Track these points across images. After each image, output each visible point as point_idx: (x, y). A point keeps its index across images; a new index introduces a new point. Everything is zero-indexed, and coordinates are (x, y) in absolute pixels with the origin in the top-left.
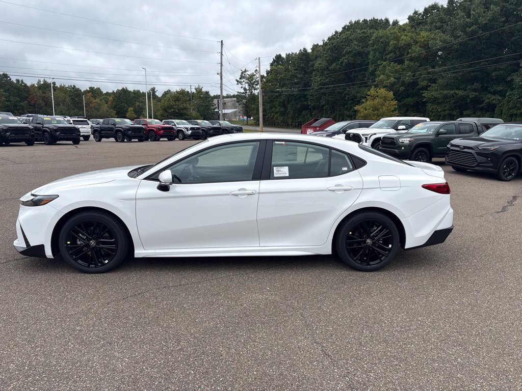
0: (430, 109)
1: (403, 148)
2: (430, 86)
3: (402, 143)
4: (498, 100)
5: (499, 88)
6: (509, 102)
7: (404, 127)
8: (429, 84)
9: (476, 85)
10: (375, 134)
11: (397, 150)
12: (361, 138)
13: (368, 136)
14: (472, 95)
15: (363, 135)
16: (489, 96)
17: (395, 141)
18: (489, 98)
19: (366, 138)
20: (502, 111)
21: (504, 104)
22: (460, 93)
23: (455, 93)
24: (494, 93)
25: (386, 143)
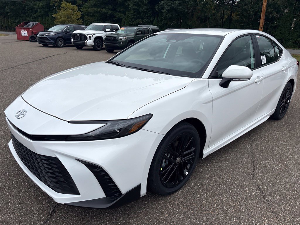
0: (87, 19)
1: (122, 43)
2: (84, 4)
3: (120, 40)
4: (123, 16)
5: (122, 9)
6: (128, 17)
7: (109, 30)
8: (84, 3)
9: (110, 7)
10: (95, 34)
11: (118, 45)
12: (87, 37)
13: (91, 36)
14: (110, 12)
15: (87, 35)
16: (118, 13)
17: (117, 39)
18: (118, 15)
19: (90, 37)
20: (125, 22)
21: (125, 19)
22: (104, 10)
23: (101, 10)
24: (119, 12)
25: (109, 40)
